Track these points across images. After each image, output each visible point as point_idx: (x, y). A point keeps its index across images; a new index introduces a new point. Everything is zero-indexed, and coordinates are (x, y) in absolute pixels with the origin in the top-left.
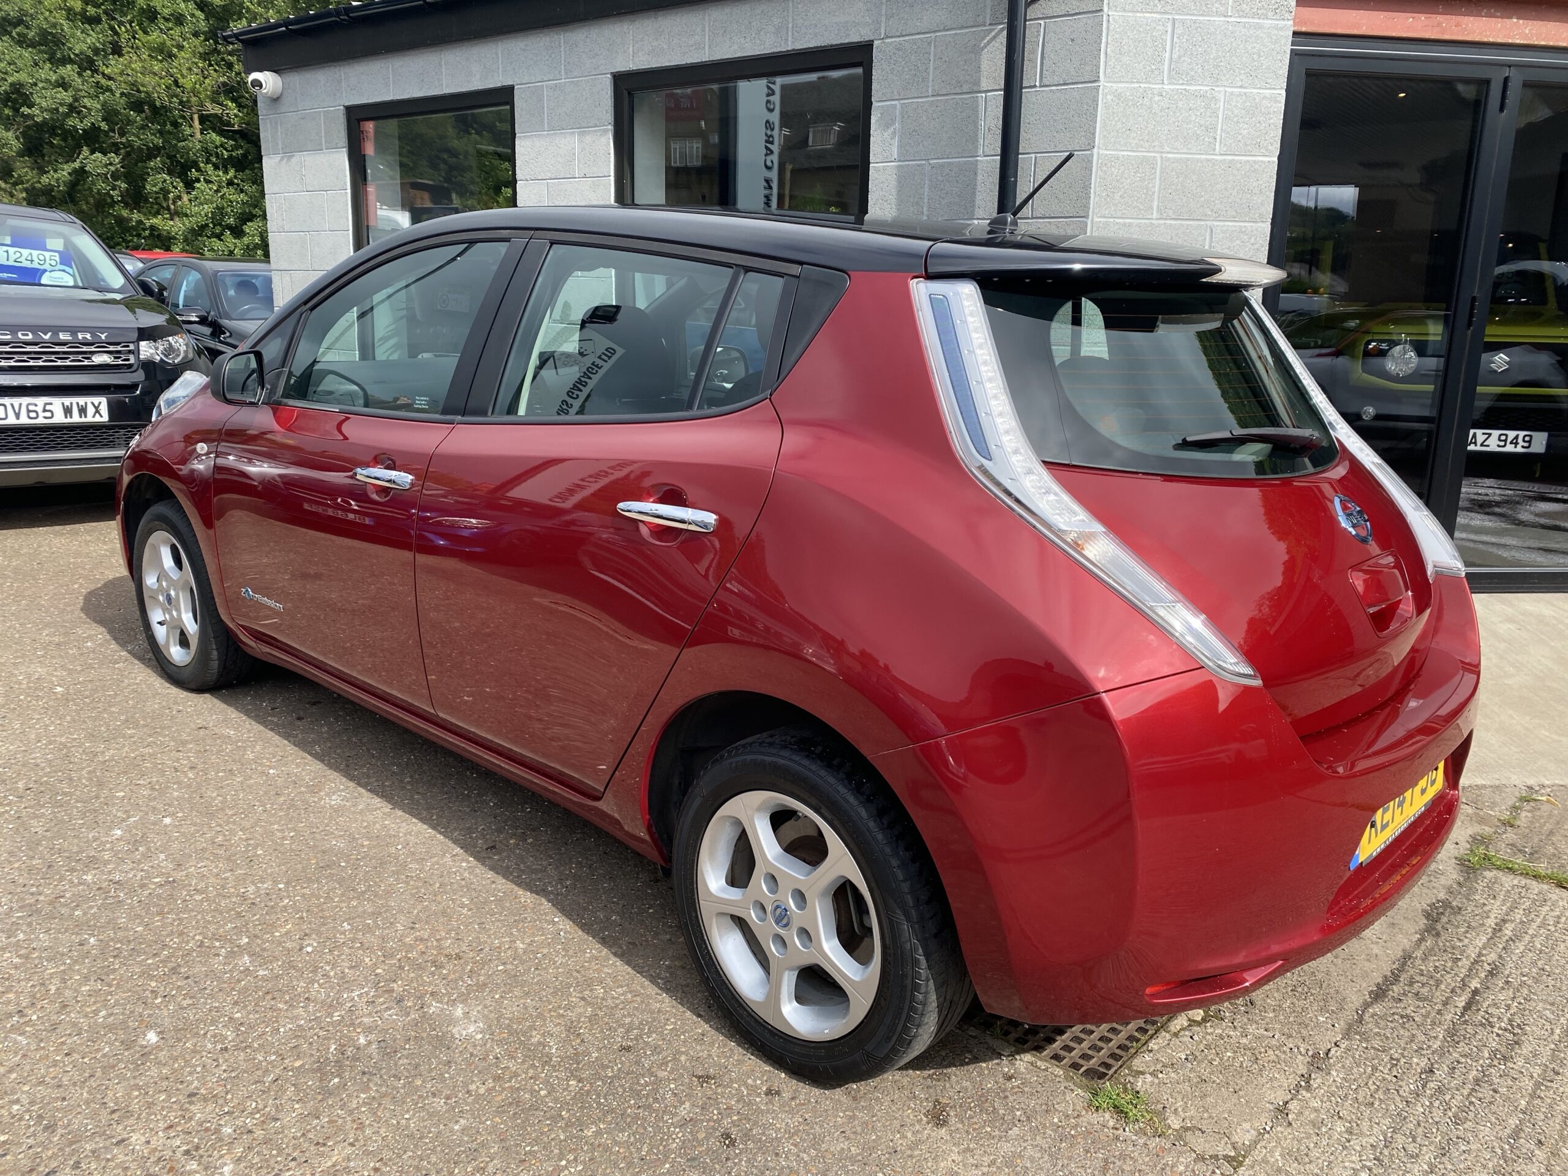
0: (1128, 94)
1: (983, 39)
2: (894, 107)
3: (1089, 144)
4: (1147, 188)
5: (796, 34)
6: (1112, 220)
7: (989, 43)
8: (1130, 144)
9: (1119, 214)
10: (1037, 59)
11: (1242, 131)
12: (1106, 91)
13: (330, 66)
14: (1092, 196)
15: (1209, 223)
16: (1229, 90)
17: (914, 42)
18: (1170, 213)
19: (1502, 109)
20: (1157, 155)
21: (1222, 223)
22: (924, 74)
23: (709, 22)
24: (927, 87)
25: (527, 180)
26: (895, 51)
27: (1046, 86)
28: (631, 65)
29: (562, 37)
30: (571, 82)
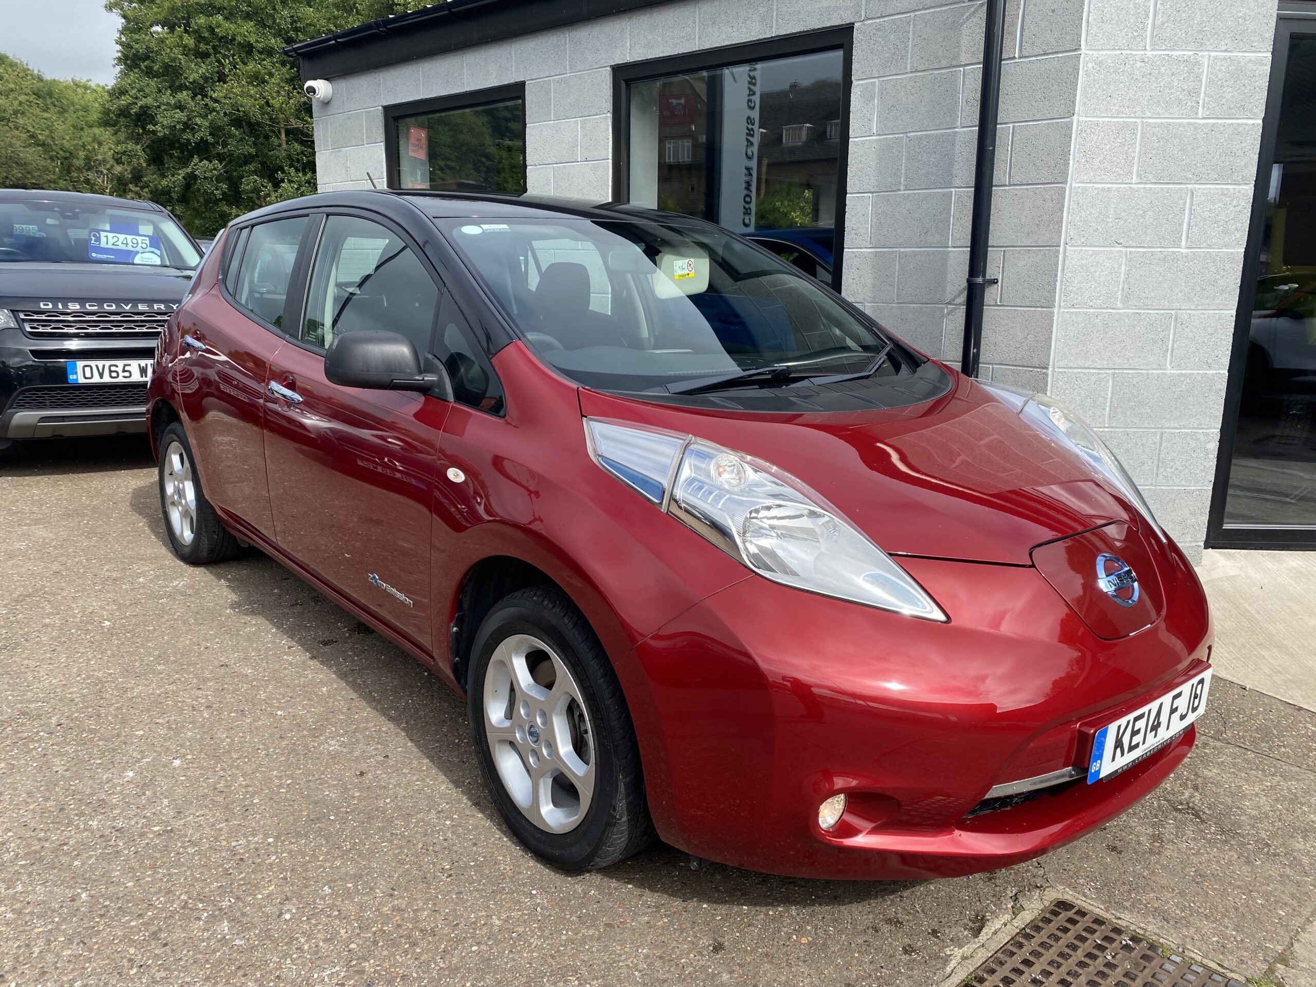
0: (1109, 61)
1: (963, 15)
2: (873, 84)
3: (1069, 112)
4: (1127, 154)
5: (781, 21)
6: (1090, 185)
7: (968, 19)
8: (1111, 110)
9: (1098, 179)
10: (1016, 31)
11: (1226, 95)
12: (1087, 59)
13: (371, 73)
14: (1071, 162)
15: (1189, 186)
16: (1213, 54)
17: (894, 22)
18: (1151, 177)
20: (1137, 120)
21: (1204, 186)
22: (904, 52)
23: (700, 15)
24: (906, 64)
25: (535, 165)
26: (875, 31)
27: (1026, 57)
28: (629, 59)
29: (567, 36)
30: (576, 76)
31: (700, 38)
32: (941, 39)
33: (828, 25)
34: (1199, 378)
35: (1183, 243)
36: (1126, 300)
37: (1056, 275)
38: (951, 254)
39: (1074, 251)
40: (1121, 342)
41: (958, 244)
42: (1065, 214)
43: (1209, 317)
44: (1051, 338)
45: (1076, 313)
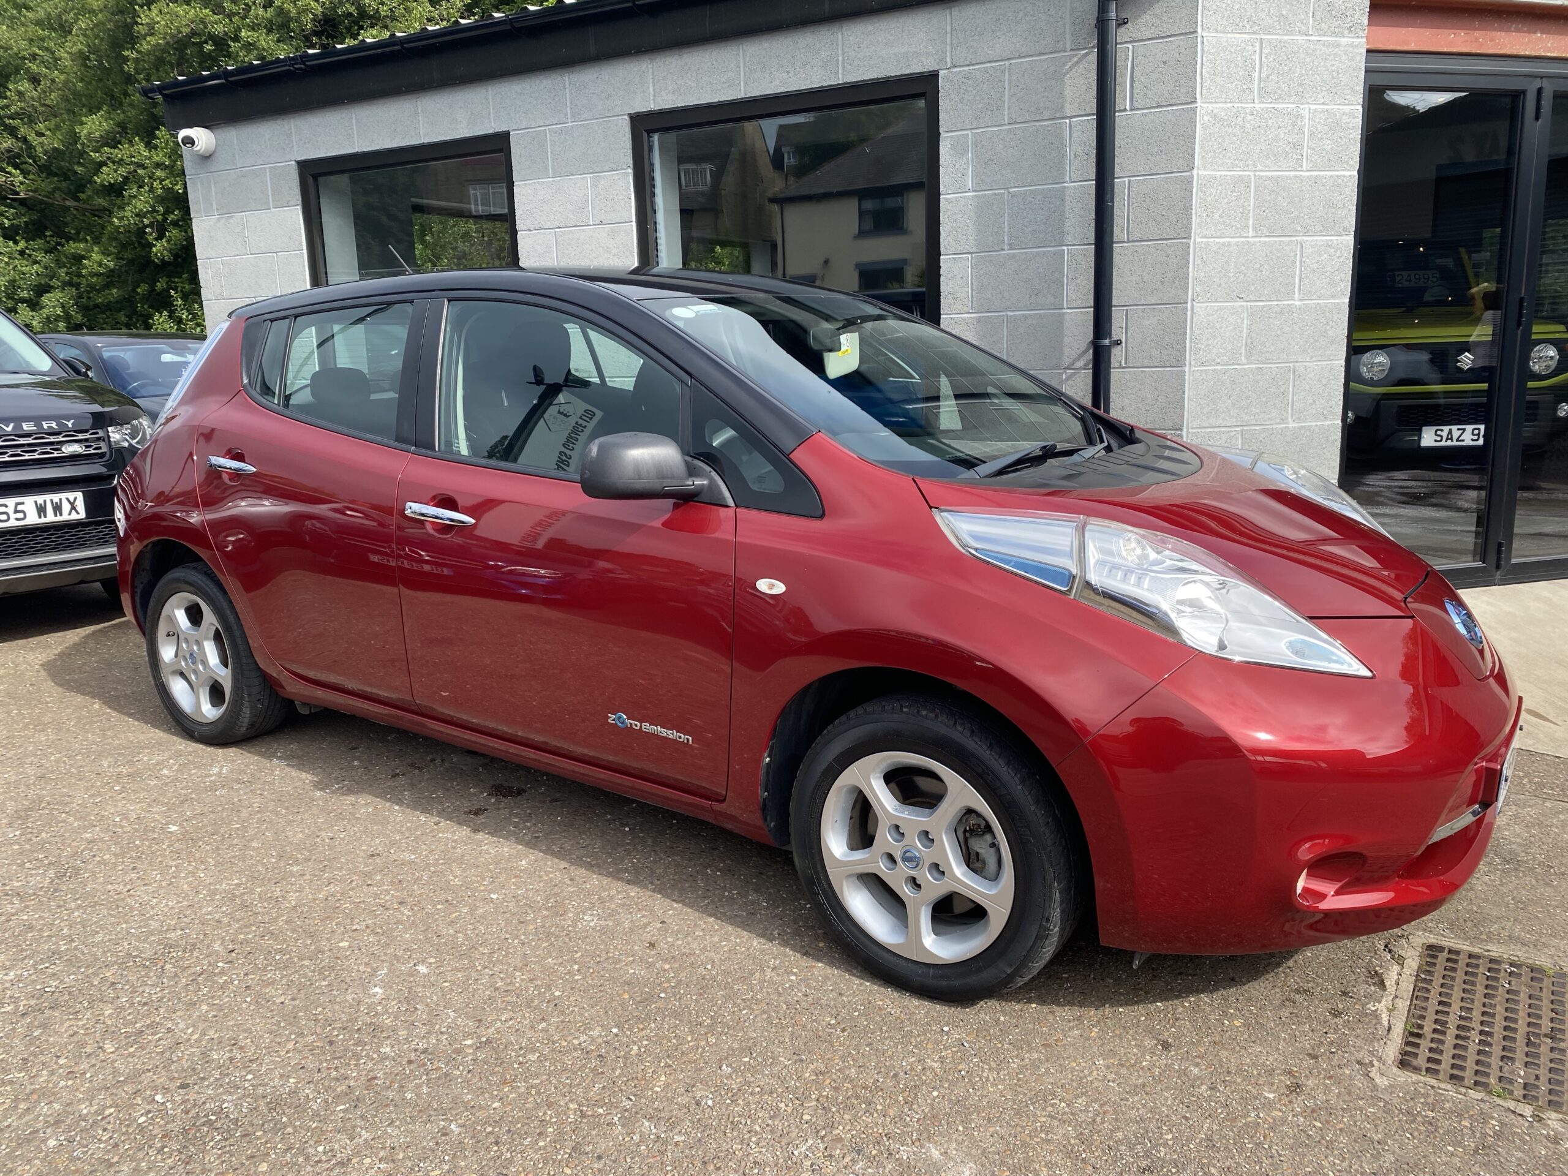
0: (1223, 114)
1: (1065, 64)
2: (966, 136)
3: (1188, 165)
4: (1243, 207)
5: (848, 67)
6: (1212, 240)
7: (1071, 69)
8: (1227, 164)
9: (1218, 233)
10: (1126, 83)
11: (1325, 147)
12: (1202, 112)
13: (277, 119)
14: (1194, 216)
15: (1299, 238)
16: (1313, 107)
17: (986, 70)
18: (1265, 231)
19: (1537, 117)
20: (1251, 174)
21: (1311, 238)
22: (999, 103)
23: (744, 58)
24: (1003, 115)
25: (529, 230)
26: (963, 80)
27: (1138, 109)
28: (652, 106)
29: (567, 79)
30: (581, 125)
31: (746, 84)
32: (1043, 90)
33: (908, 72)
34: (1317, 430)
35: (1297, 295)
36: (1249, 354)
37: (1185, 333)
38: (1067, 317)
39: (1201, 307)
40: (1247, 398)
41: (1074, 305)
42: (1191, 270)
43: (1322, 369)
44: (1184, 398)
45: (1205, 370)
